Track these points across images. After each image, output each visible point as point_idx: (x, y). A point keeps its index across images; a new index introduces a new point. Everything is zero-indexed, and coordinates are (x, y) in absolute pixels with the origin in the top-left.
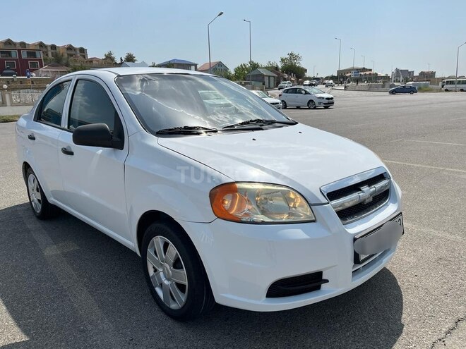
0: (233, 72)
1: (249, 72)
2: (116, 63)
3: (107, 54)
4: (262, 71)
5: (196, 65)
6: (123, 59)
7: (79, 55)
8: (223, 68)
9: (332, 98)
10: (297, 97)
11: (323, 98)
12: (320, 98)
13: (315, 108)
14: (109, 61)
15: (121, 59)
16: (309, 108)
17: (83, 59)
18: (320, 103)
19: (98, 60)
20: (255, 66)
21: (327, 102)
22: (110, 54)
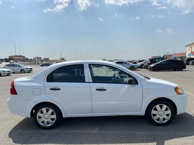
9: (32, 68)
10: (14, 68)
11: (28, 68)
12: (27, 68)
13: (25, 73)
16: (22, 73)
18: (27, 70)
21: (30, 70)
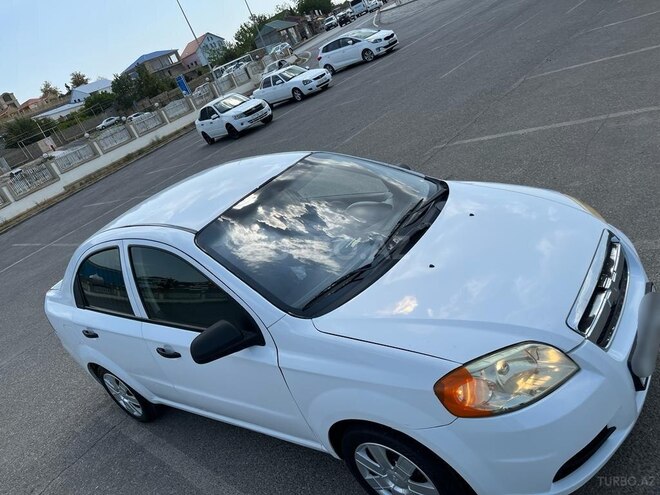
0: (234, 42)
1: (256, 34)
2: (62, 96)
3: (43, 87)
4: (275, 25)
5: (176, 52)
6: (70, 85)
7: (5, 106)
8: (215, 40)
9: (392, 35)
10: (344, 51)
11: (380, 40)
12: (376, 41)
13: (375, 59)
14: (51, 96)
15: (67, 87)
16: (367, 62)
17: (13, 110)
18: (378, 49)
19: (34, 101)
20: (262, 22)
21: (387, 43)
22: (47, 86)
